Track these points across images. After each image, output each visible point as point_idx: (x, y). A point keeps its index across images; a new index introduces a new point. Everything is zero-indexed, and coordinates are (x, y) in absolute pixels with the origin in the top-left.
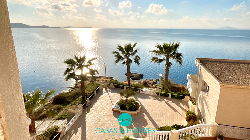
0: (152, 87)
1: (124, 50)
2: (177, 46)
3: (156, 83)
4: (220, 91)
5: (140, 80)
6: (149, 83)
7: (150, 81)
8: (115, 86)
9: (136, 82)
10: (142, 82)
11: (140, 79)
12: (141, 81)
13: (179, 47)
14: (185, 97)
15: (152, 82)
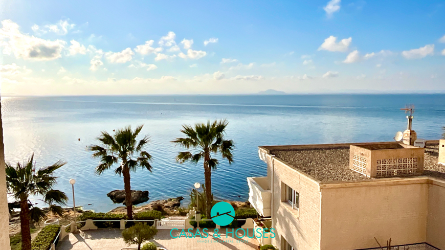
0: (175, 215)
1: (116, 142)
2: (221, 128)
3: (178, 205)
4: (321, 196)
5: (145, 204)
6: (166, 207)
7: (166, 202)
8: (96, 224)
9: (137, 209)
10: (150, 207)
11: (142, 202)
12: (149, 205)
13: (225, 129)
14: (245, 221)
15: (170, 203)
